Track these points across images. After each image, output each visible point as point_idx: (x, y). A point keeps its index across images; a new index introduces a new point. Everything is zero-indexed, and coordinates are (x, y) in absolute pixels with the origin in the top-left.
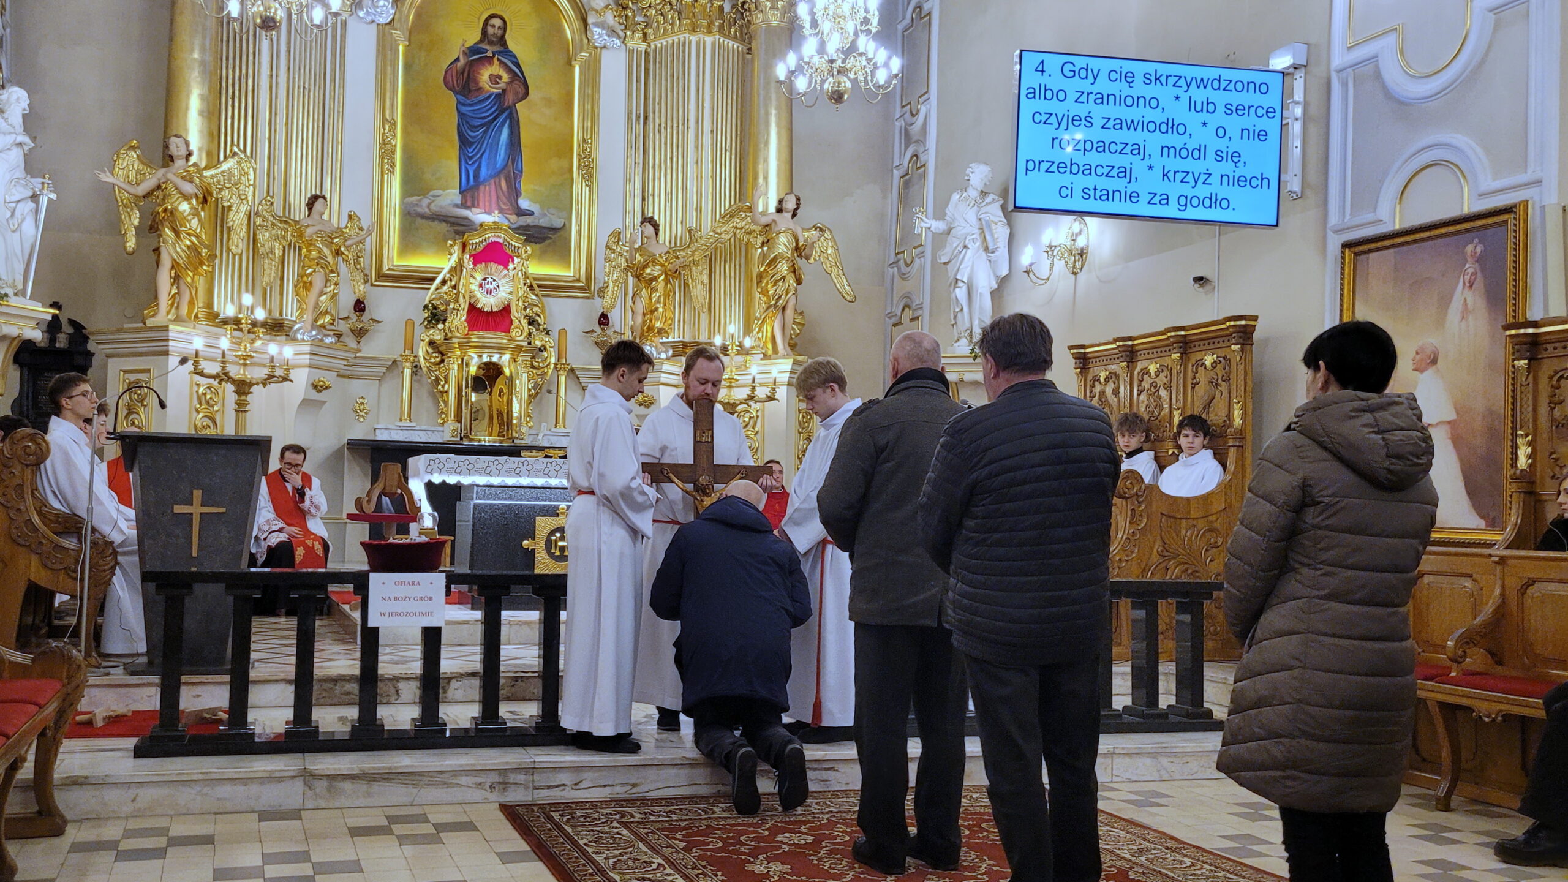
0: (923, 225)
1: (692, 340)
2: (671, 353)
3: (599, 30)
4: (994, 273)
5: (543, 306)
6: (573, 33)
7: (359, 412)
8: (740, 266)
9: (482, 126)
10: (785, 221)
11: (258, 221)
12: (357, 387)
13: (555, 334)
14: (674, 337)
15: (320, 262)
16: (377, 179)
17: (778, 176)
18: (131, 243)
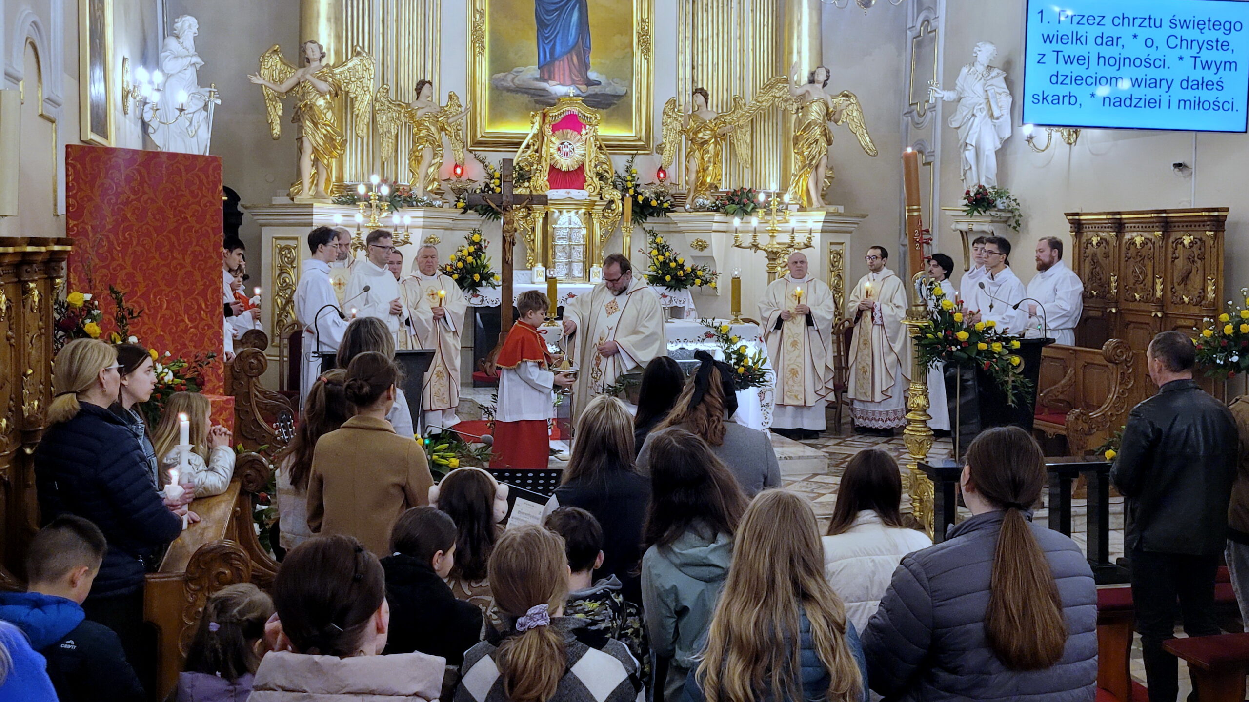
0: (937, 95)
1: (736, 188)
4: (998, 136)
5: (611, 163)
8: (778, 127)
9: (556, 10)
10: (817, 91)
11: (377, 106)
14: (722, 188)
15: (429, 138)
16: (470, 58)
17: (810, 49)
18: (277, 130)
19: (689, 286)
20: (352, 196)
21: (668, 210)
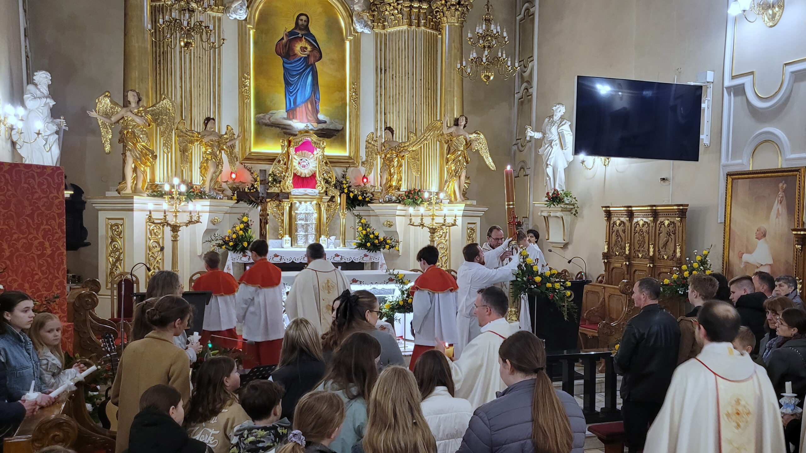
0: (530, 135)
3: (359, 24)
4: (566, 160)
5: (333, 173)
6: (345, 23)
9: (297, 75)
10: (460, 130)
14: (403, 189)
15: (213, 155)
16: (240, 104)
19: (382, 249)
20: (161, 191)
21: (369, 202)
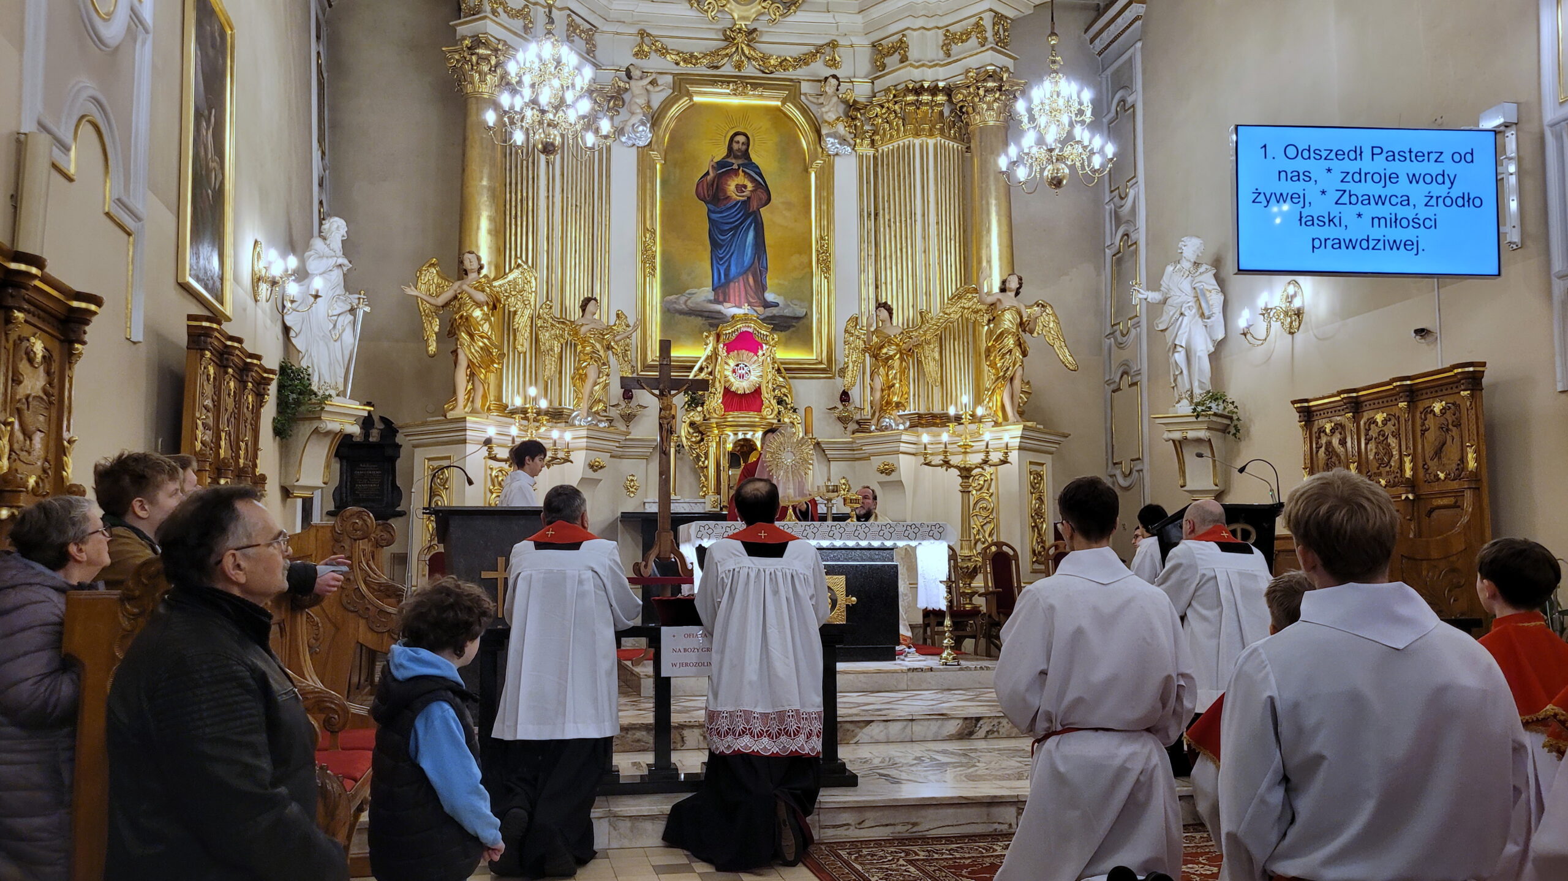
0: (1141, 296)
1: (926, 412)
2: (908, 424)
3: (831, 140)
4: (1211, 338)
5: (790, 388)
6: (808, 144)
7: (629, 488)
8: (968, 343)
9: (731, 229)
10: (1009, 299)
11: (540, 323)
12: (627, 466)
13: (802, 411)
14: (911, 409)
15: (594, 356)
16: (640, 281)
17: (1000, 259)
18: (432, 348)
